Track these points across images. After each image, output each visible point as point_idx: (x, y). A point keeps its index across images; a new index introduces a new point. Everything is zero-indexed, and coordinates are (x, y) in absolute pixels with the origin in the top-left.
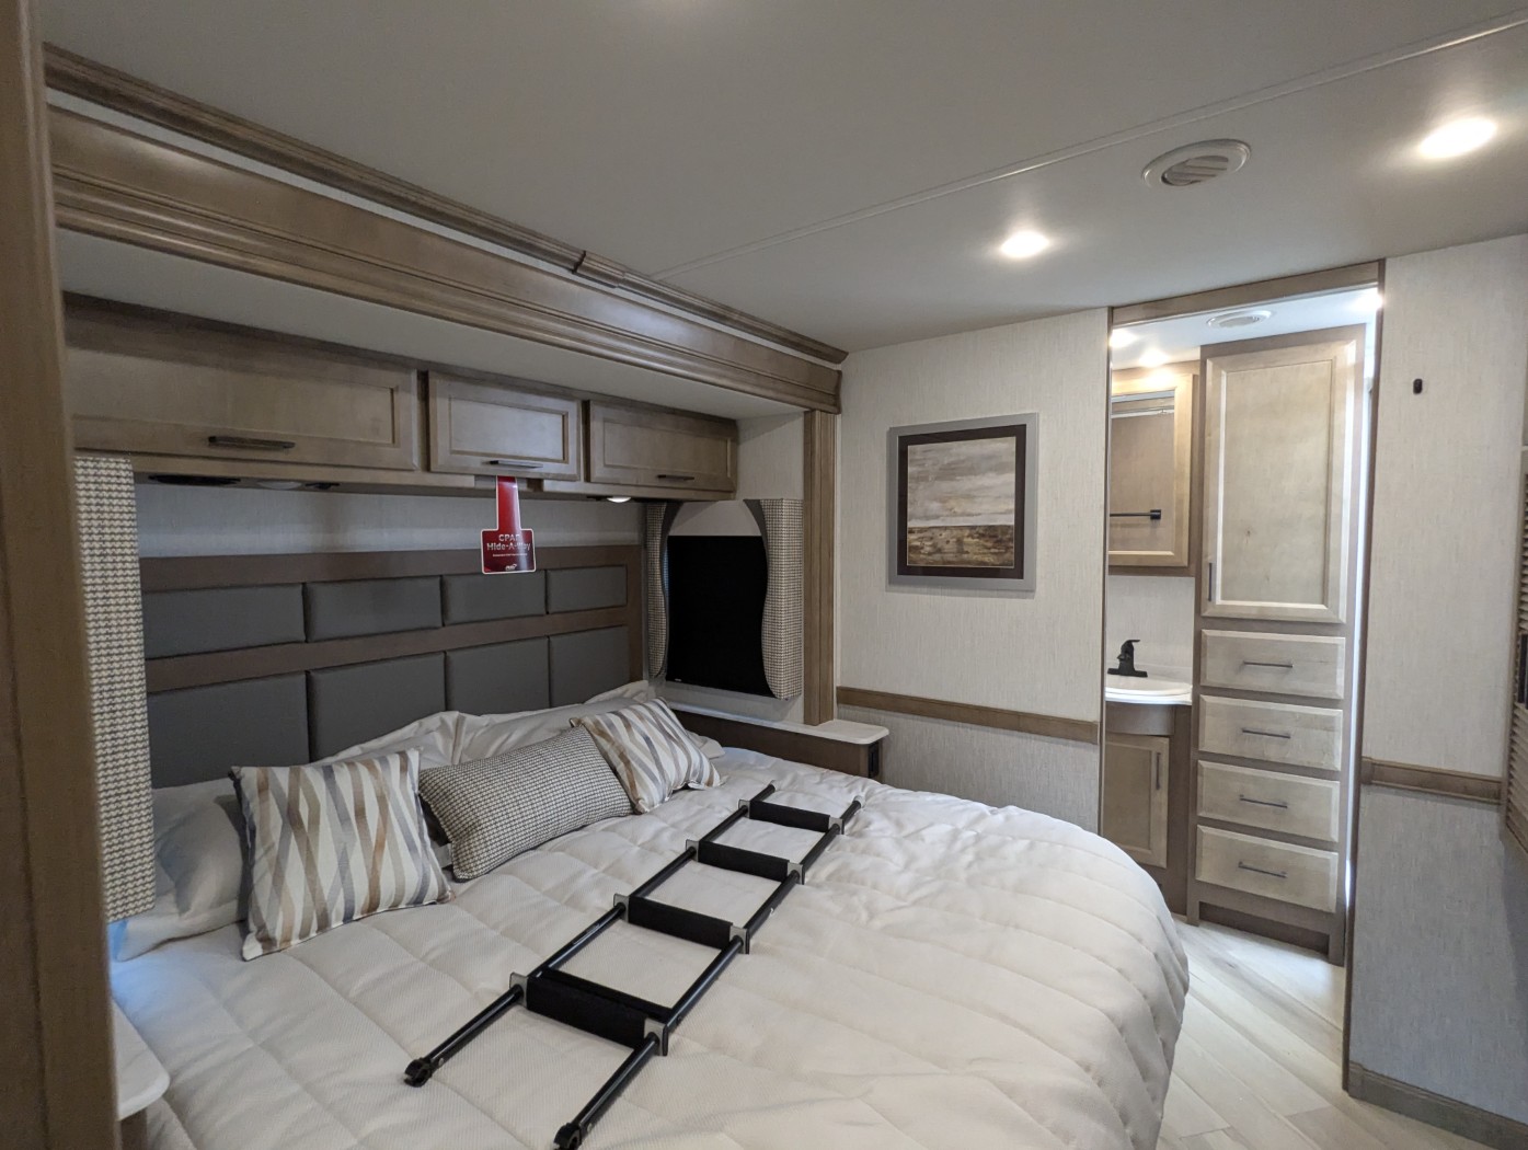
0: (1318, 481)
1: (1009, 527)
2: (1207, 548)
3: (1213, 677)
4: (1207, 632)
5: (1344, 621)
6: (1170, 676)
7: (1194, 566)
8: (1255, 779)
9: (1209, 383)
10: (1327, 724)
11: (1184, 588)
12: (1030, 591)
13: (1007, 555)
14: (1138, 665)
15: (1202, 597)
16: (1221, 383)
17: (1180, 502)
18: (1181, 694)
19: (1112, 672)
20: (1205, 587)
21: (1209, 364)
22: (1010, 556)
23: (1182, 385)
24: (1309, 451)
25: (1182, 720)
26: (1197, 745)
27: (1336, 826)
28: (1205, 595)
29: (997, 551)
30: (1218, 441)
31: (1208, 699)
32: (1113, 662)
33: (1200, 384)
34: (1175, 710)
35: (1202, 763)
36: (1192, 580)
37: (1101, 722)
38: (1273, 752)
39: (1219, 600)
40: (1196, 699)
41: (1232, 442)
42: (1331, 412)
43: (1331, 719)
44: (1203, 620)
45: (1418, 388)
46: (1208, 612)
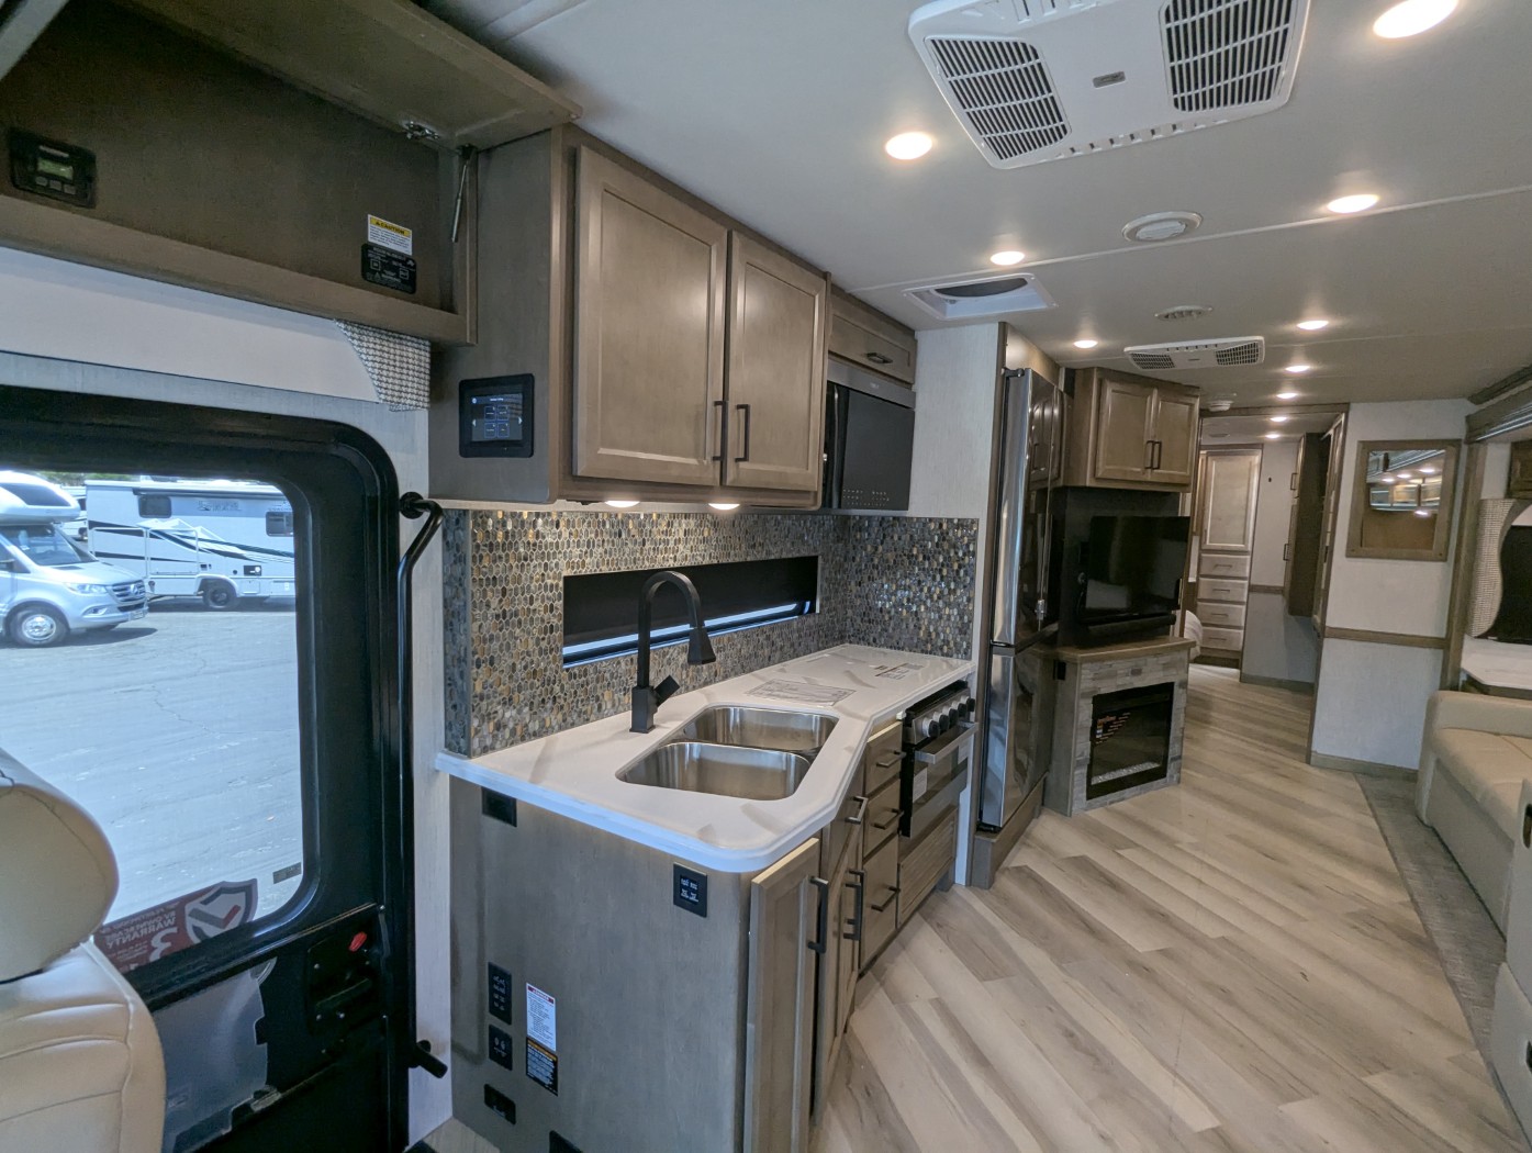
0: (1244, 503)
2: (1205, 524)
3: (1203, 572)
4: (1203, 555)
5: (1249, 550)
8: (1217, 607)
15: (1201, 542)
16: (1213, 465)
18: (1192, 579)
20: (1203, 539)
21: (1209, 458)
24: (1241, 492)
25: (1192, 587)
26: (1197, 597)
27: (1241, 622)
31: (1202, 579)
35: (1199, 603)
36: (1197, 537)
38: (1224, 597)
39: (1207, 543)
40: (1198, 579)
41: (1215, 487)
43: (1243, 584)
44: (1202, 550)
45: (1270, 480)
46: (1204, 548)
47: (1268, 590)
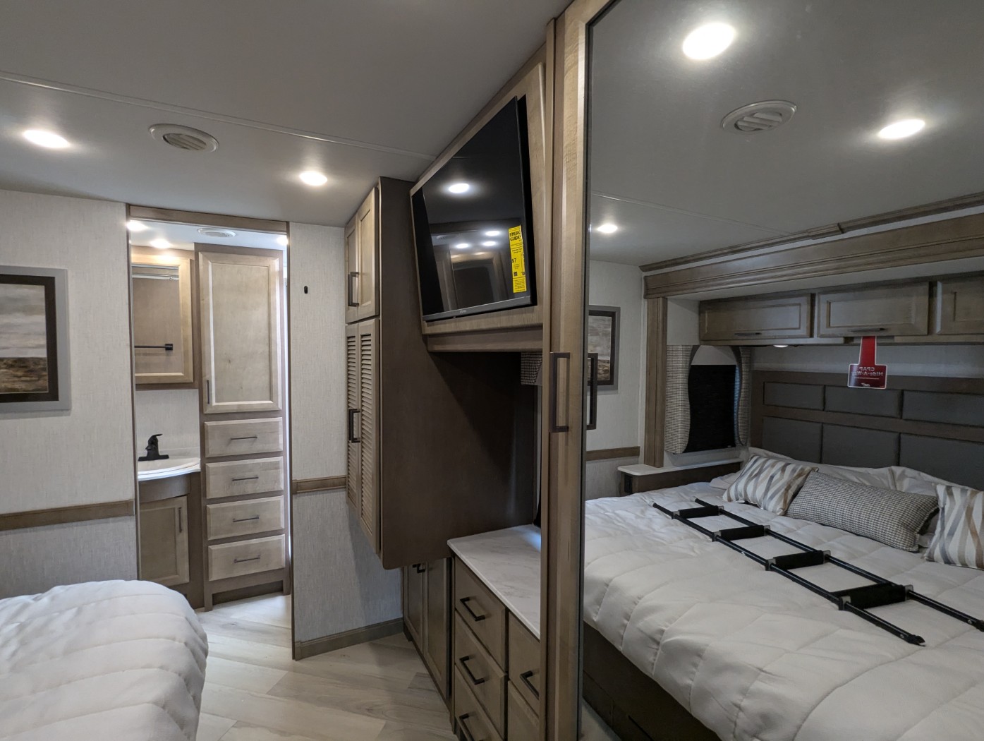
0: (264, 332)
1: (41, 359)
2: (205, 370)
3: (213, 450)
4: (208, 424)
5: (281, 408)
6: (185, 455)
7: (197, 382)
8: (240, 507)
9: (201, 267)
10: (276, 466)
11: (192, 396)
12: (66, 410)
13: (41, 382)
14: (161, 451)
15: (203, 402)
16: (209, 269)
17: (185, 340)
18: (193, 465)
19: (142, 459)
20: (205, 395)
21: (201, 255)
22: (44, 383)
23: (183, 265)
24: (259, 315)
25: (195, 482)
26: (205, 495)
27: (283, 522)
28: (205, 400)
29: (28, 379)
30: (208, 305)
31: (211, 465)
32: (142, 452)
33: (194, 265)
34: (190, 476)
35: (209, 506)
36: (196, 391)
37: (136, 499)
38: (249, 488)
39: (214, 403)
40: (203, 466)
41: (216, 307)
42: (269, 295)
43: (278, 463)
44: (205, 416)
45: (306, 290)
46: (208, 410)
47: (322, 485)
